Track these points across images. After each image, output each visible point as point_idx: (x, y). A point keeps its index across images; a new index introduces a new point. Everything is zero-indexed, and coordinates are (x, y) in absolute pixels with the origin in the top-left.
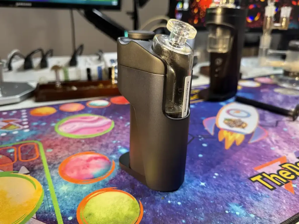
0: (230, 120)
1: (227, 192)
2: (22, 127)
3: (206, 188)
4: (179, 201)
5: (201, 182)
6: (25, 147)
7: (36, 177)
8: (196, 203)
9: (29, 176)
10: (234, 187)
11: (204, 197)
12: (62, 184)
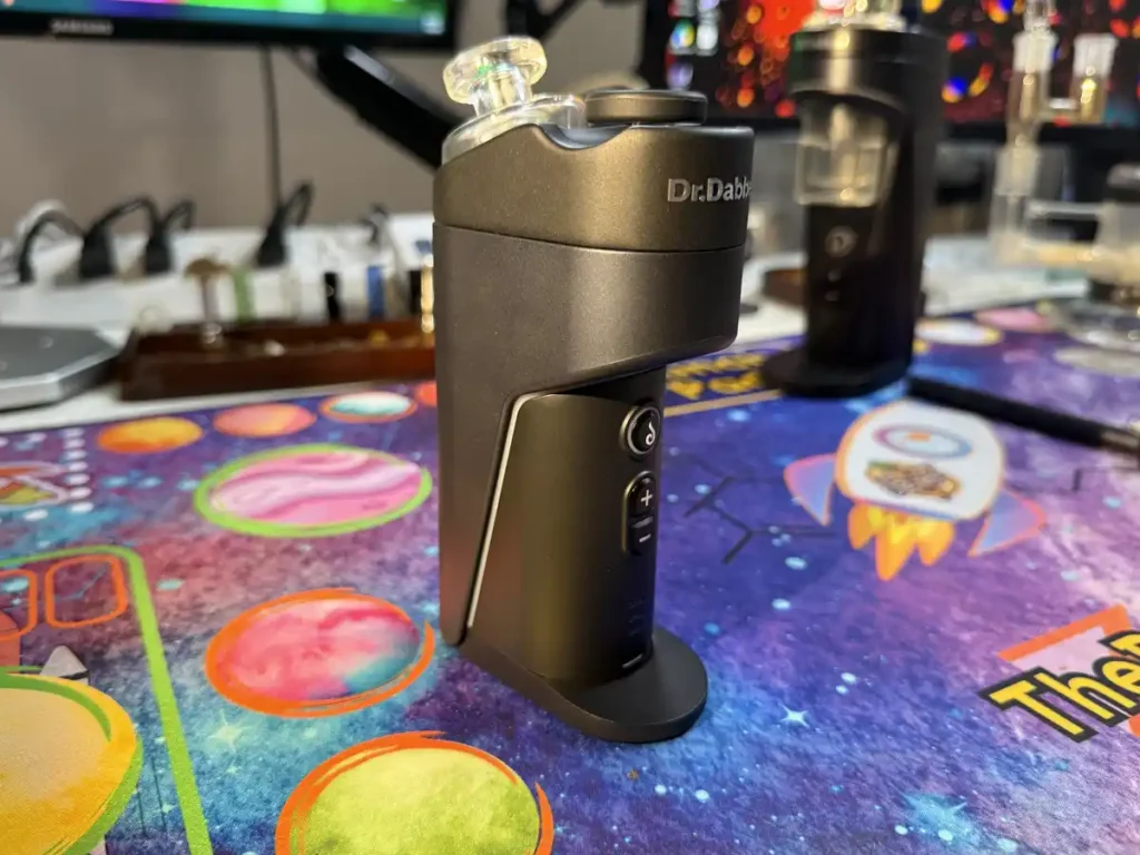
0: (891, 467)
1: (895, 750)
2: (62, 495)
3: (812, 730)
4: (699, 788)
5: (786, 709)
6: (73, 569)
7: (111, 690)
8: (770, 793)
9: (82, 686)
10: (924, 727)
11: (804, 770)
12: (217, 719)
